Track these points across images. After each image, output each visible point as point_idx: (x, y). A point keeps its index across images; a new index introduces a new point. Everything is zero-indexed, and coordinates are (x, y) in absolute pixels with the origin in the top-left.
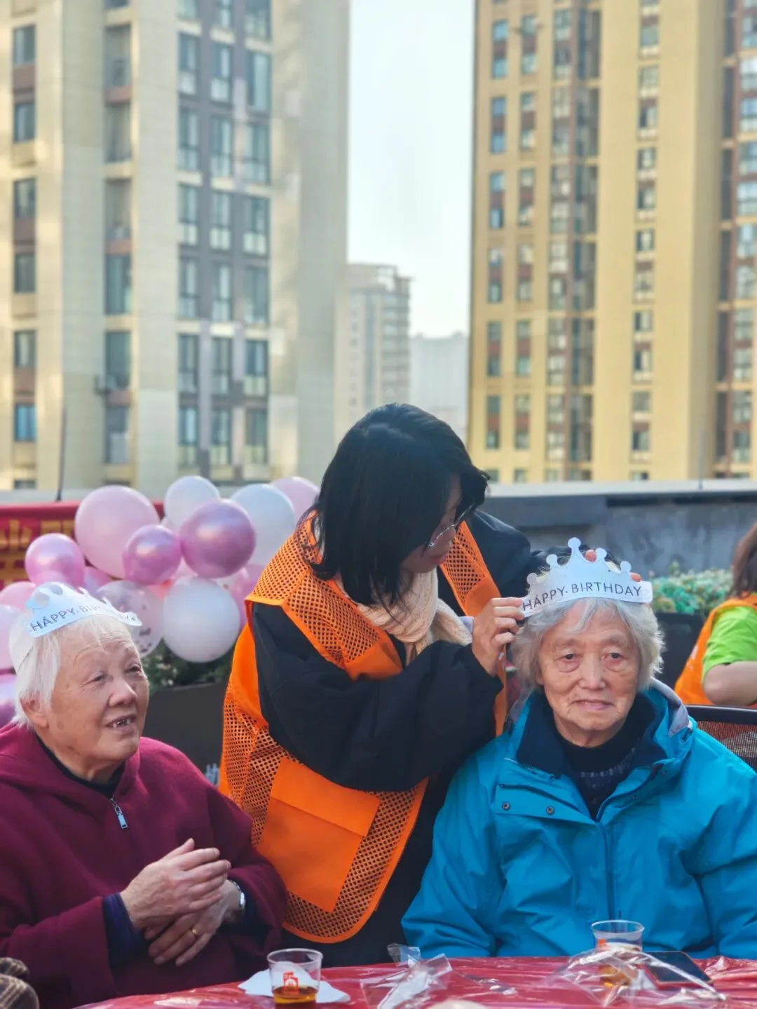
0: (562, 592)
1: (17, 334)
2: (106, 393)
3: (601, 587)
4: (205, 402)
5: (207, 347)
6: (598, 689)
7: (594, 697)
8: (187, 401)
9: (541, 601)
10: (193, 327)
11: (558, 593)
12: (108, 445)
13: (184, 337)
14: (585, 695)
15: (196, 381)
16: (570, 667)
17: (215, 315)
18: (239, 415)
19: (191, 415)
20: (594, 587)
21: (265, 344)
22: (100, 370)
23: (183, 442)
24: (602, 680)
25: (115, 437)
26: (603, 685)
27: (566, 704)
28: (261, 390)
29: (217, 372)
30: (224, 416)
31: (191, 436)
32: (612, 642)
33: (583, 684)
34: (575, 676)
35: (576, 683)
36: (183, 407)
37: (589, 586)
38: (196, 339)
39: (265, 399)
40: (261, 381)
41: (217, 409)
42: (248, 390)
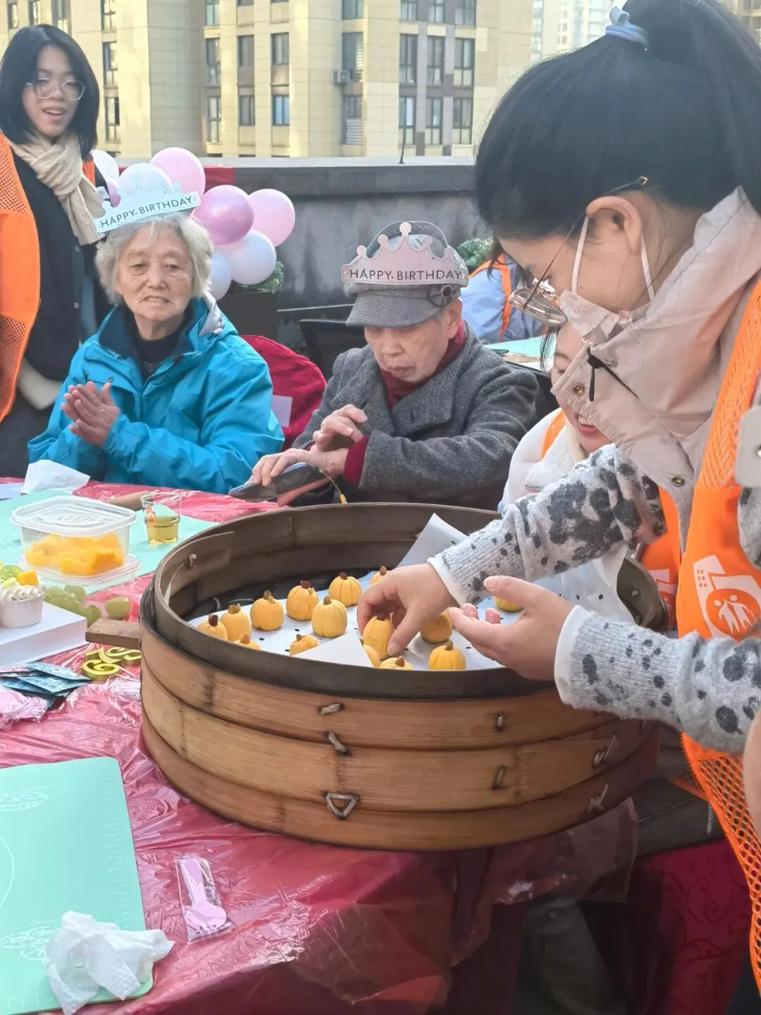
0: (132, 213)
1: (274, 36)
2: (342, 85)
3: (161, 205)
4: (422, 91)
5: (423, 45)
6: (160, 288)
7: (157, 294)
8: (407, 91)
9: (116, 220)
10: (413, 29)
11: (130, 215)
12: (344, 128)
13: (405, 36)
14: (151, 292)
15: (415, 76)
16: (140, 272)
17: (431, 18)
18: (449, 102)
19: (410, 102)
20: (156, 207)
21: (472, 41)
22: (339, 67)
23: (403, 126)
24: (164, 282)
25: (349, 122)
26: (163, 286)
27: (136, 302)
28: (467, 82)
29: (432, 67)
30: (437, 103)
31: (409, 122)
32: (171, 254)
33: (149, 284)
34: (143, 278)
35: (144, 284)
36: (403, 96)
37: (152, 207)
38: (415, 37)
39: (471, 88)
40: (467, 74)
41: (430, 98)
42: (457, 81)
